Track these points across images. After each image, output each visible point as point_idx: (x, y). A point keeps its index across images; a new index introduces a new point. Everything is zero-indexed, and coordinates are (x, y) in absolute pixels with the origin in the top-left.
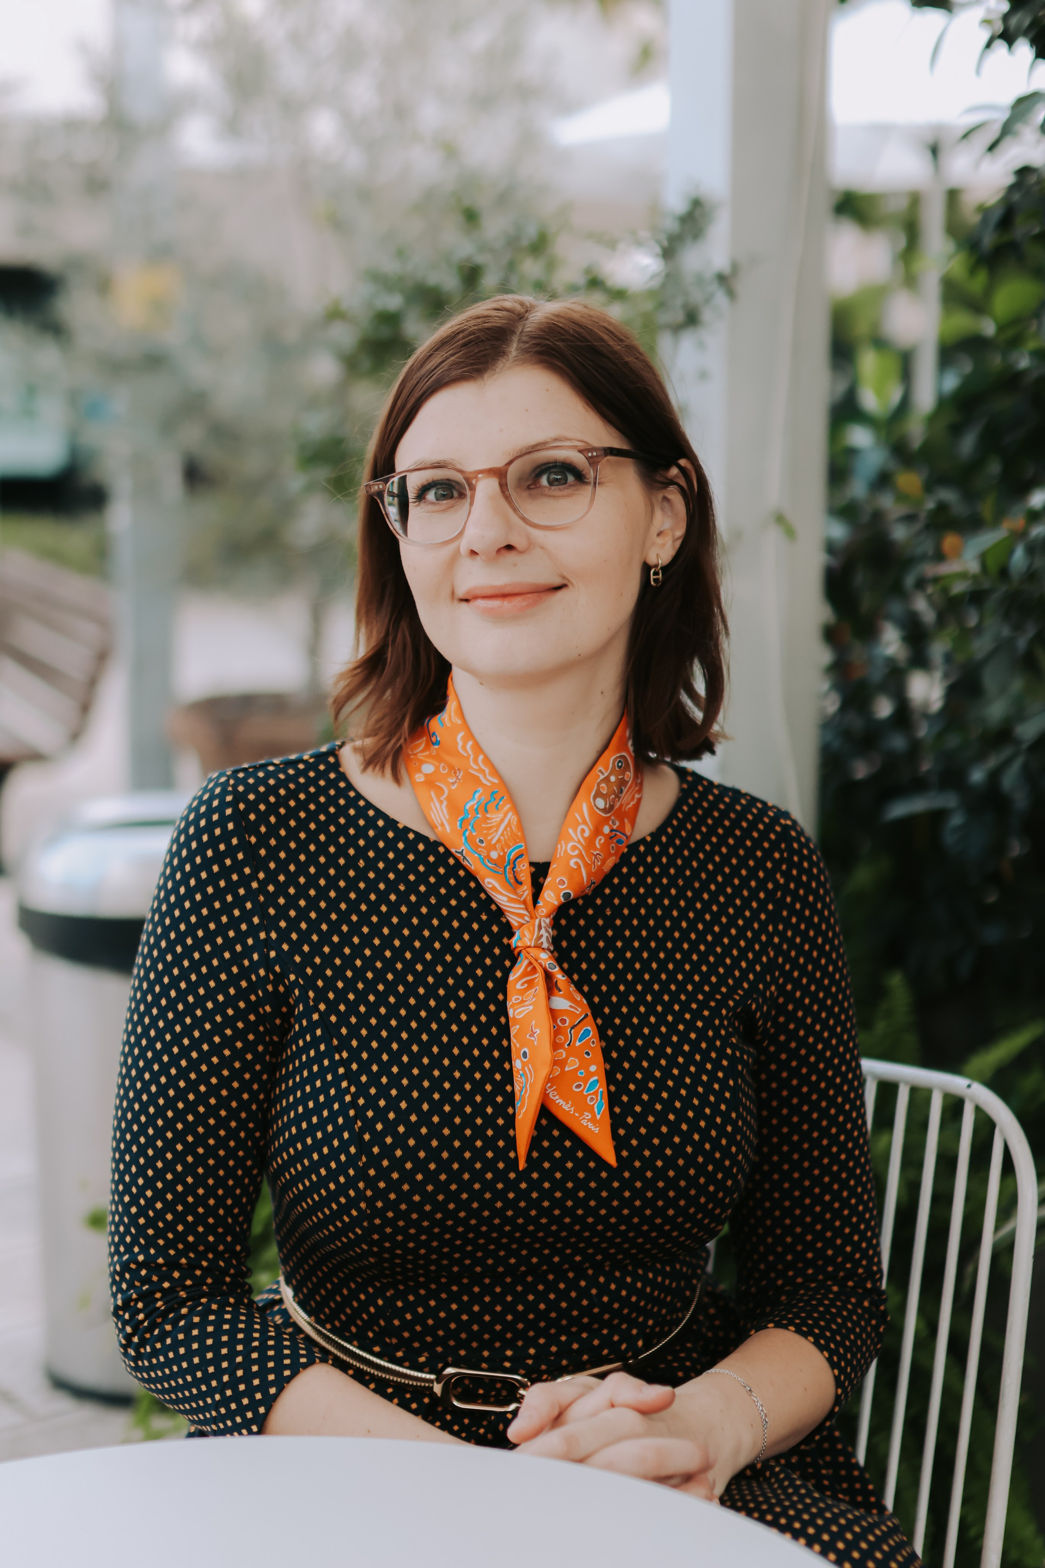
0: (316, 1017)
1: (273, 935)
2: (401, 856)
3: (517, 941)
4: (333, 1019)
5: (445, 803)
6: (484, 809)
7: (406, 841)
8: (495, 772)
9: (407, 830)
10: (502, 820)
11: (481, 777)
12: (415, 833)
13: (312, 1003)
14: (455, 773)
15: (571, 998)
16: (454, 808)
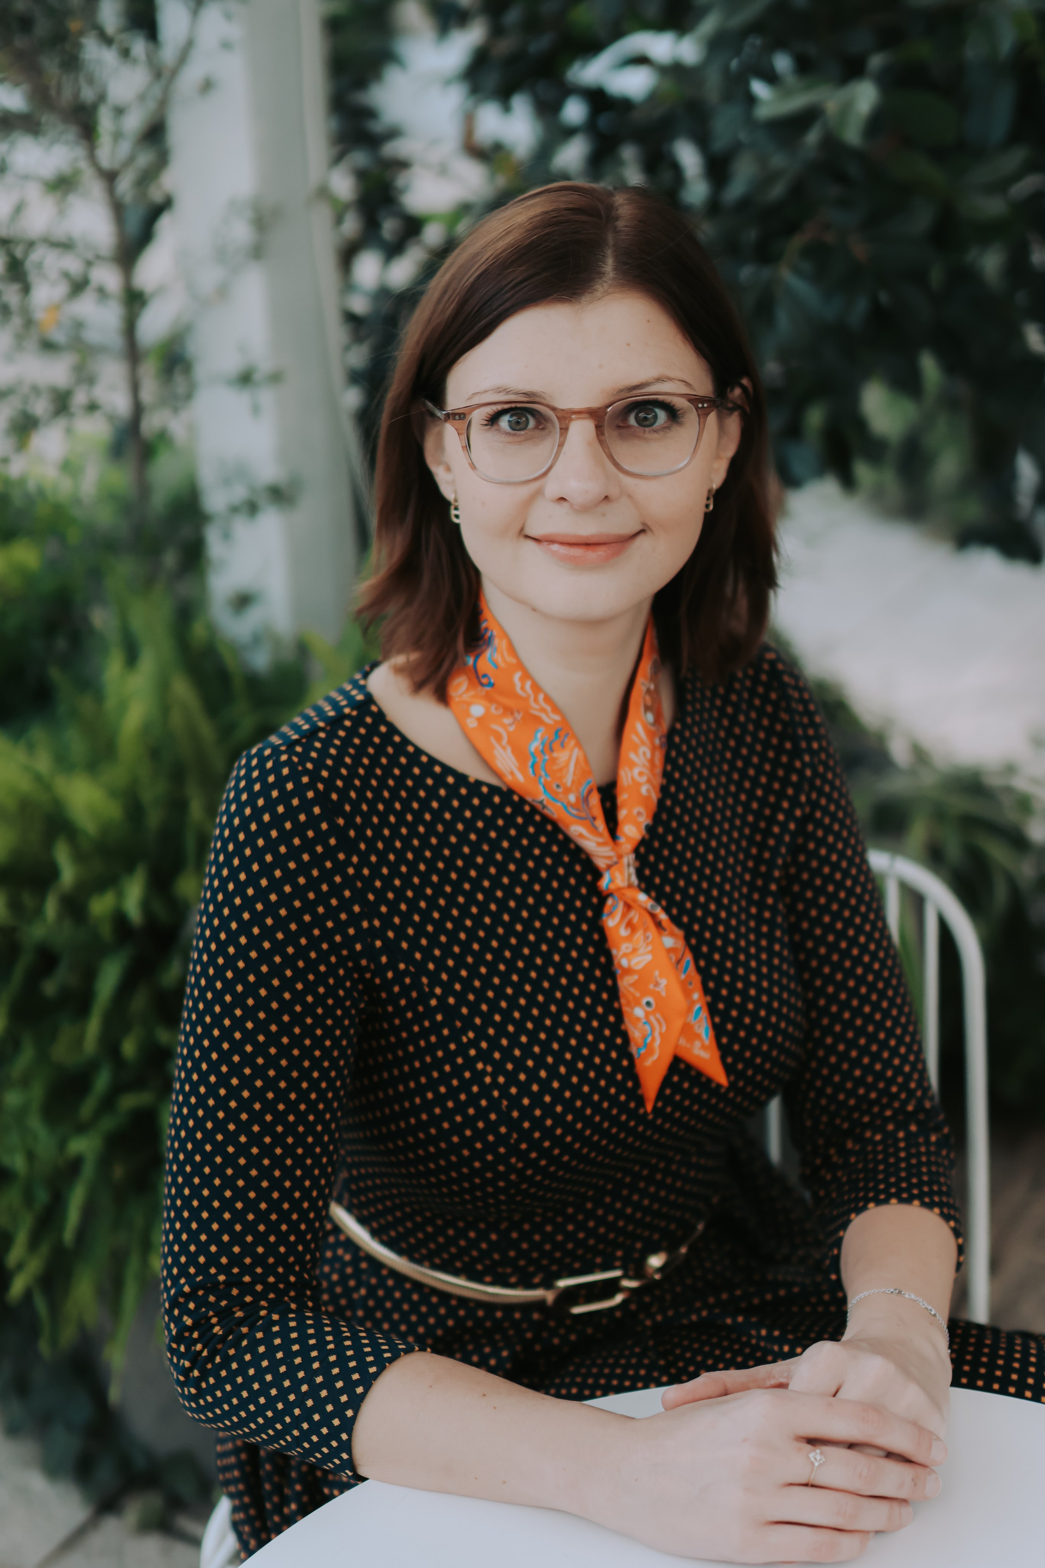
0: (433, 1002)
1: (377, 923)
2: (478, 813)
3: (608, 885)
4: (451, 1000)
5: (509, 750)
6: (548, 748)
7: (480, 796)
8: (556, 709)
9: (479, 783)
10: (570, 758)
11: (544, 717)
12: (489, 786)
13: (427, 989)
14: (512, 713)
15: (672, 934)
16: (520, 754)
